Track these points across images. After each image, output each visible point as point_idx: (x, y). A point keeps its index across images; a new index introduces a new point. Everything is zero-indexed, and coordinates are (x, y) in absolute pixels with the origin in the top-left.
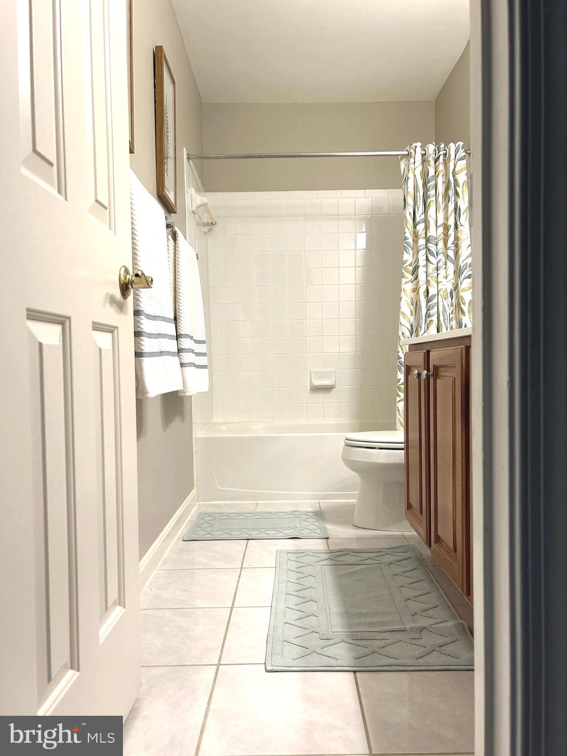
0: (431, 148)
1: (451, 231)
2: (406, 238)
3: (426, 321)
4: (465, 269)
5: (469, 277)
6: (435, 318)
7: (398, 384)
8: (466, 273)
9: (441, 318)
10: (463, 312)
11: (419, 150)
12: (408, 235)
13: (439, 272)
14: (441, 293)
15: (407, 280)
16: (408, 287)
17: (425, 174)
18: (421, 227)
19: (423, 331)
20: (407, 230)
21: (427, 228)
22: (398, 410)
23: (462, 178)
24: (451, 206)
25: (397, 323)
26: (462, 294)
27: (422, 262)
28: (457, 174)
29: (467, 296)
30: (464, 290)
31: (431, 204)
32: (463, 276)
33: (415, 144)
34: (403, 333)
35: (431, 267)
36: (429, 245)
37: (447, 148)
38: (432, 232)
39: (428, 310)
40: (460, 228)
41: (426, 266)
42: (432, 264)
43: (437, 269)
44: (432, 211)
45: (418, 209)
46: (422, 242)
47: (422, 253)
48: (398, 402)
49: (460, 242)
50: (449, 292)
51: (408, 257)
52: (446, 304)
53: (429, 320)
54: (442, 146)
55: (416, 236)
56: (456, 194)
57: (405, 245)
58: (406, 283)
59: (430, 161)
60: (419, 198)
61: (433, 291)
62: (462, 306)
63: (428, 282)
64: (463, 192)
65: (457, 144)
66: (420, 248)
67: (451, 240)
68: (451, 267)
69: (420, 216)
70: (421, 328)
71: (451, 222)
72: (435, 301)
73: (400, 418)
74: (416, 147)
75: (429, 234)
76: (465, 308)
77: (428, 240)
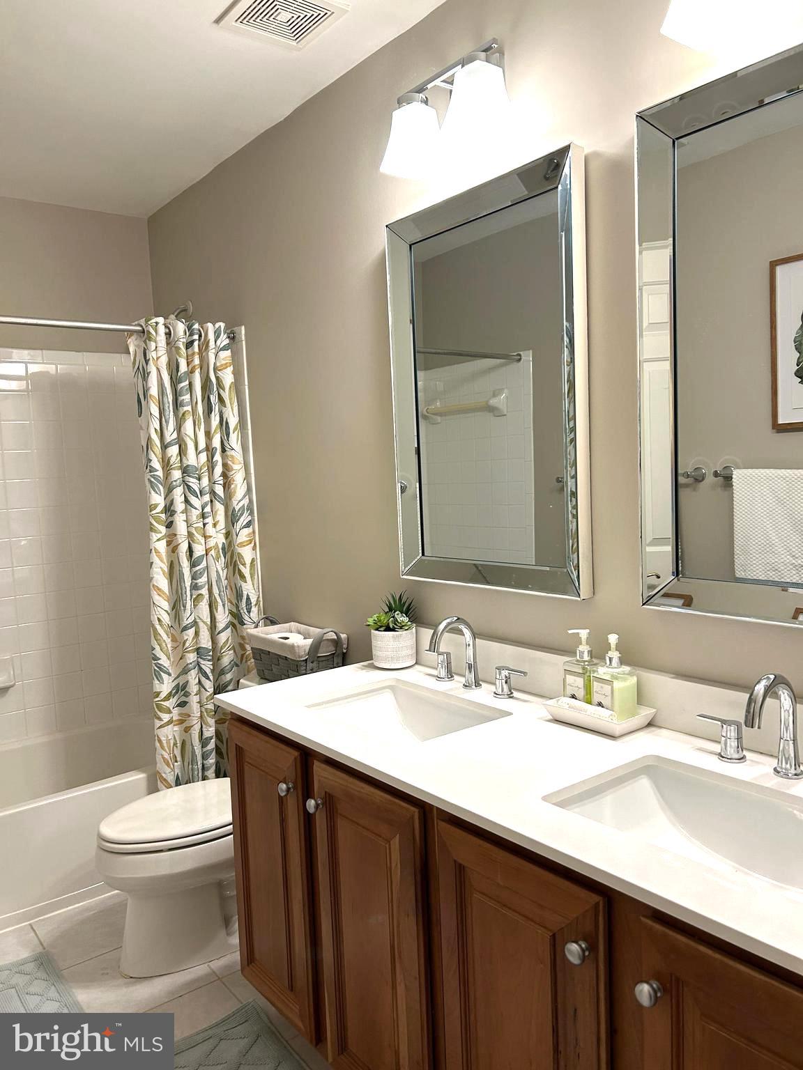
0: (181, 327)
1: (218, 457)
2: (152, 470)
3: (191, 596)
4: (242, 515)
5: (248, 525)
6: (204, 591)
7: (157, 699)
8: (244, 519)
9: (216, 591)
10: (242, 577)
11: (162, 330)
12: (156, 464)
13: (206, 521)
14: (213, 552)
15: (159, 536)
16: (161, 546)
17: (173, 367)
18: (173, 451)
19: (188, 612)
20: (152, 456)
21: (182, 452)
22: (160, 741)
23: (228, 378)
24: (215, 421)
25: (148, 604)
26: (240, 550)
27: (179, 506)
28: (219, 370)
29: (247, 553)
30: (242, 545)
31: (187, 417)
32: (240, 523)
33: (153, 321)
34: (159, 620)
35: (195, 514)
36: (187, 478)
37: (202, 327)
38: (191, 459)
39: (194, 578)
40: (229, 453)
41: (185, 511)
42: (196, 509)
43: (203, 516)
44: (188, 426)
45: (167, 422)
46: (177, 474)
47: (178, 493)
48: (159, 728)
49: (231, 473)
50: (220, 546)
51: (158, 499)
52: (218, 567)
53: (195, 593)
54: (196, 326)
55: (166, 464)
56: (221, 400)
57: (152, 480)
58: (158, 540)
59: (179, 348)
60: (167, 405)
61: (199, 550)
62: (241, 567)
63: (190, 535)
64: (230, 399)
65: (217, 325)
66: (174, 483)
67: (218, 470)
68: (220, 508)
69: (170, 435)
70: (185, 607)
71: (216, 443)
72: (204, 564)
73: (164, 753)
74: (157, 323)
75: (186, 463)
76: (246, 571)
77: (185, 471)
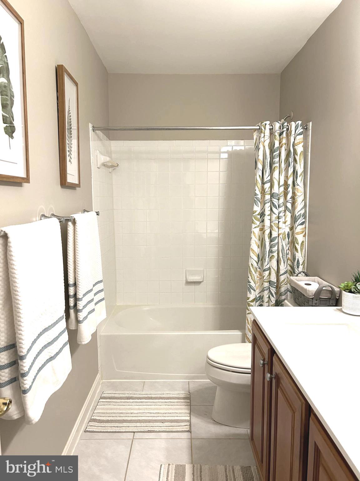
0: (277, 125)
1: (290, 189)
2: (256, 194)
3: (269, 256)
4: (299, 218)
5: (302, 224)
6: (275, 254)
7: (248, 301)
8: (300, 221)
9: (281, 255)
10: (296, 250)
11: (268, 127)
12: (258, 192)
13: (280, 220)
14: (281, 236)
15: (256, 226)
16: (256, 231)
17: (272, 145)
18: (267, 186)
19: (266, 263)
20: (257, 188)
21: (272, 187)
22: (247, 320)
23: (300, 149)
24: (291, 170)
25: (248, 257)
26: (297, 236)
27: (267, 212)
28: (296, 145)
29: (300, 238)
30: (298, 234)
31: (276, 169)
32: (298, 222)
33: (264, 123)
34: (252, 264)
35: (274, 216)
36: (273, 199)
37: (290, 124)
38: (276, 190)
39: (271, 247)
40: (297, 187)
41: (270, 215)
42: (275, 214)
43: (279, 218)
44: (276, 174)
45: (266, 172)
46: (268, 197)
47: (268, 206)
48: (248, 314)
49: (296, 197)
50: (287, 233)
51: (257, 209)
52: (284, 244)
53: (271, 255)
54: (286, 124)
55: (263, 192)
56: (295, 160)
57: (255, 199)
58: (255, 228)
59: (275, 136)
60: (266, 164)
61: (275, 234)
62: (296, 245)
63: (271, 226)
64: (300, 159)
65: (297, 123)
66: (266, 201)
67: (290, 195)
68: (289, 215)
69: (267, 178)
70: (265, 260)
71: (290, 182)
72: (276, 241)
73: (249, 326)
74: (266, 124)
75: (273, 191)
76: (298, 247)
77: (272, 195)
